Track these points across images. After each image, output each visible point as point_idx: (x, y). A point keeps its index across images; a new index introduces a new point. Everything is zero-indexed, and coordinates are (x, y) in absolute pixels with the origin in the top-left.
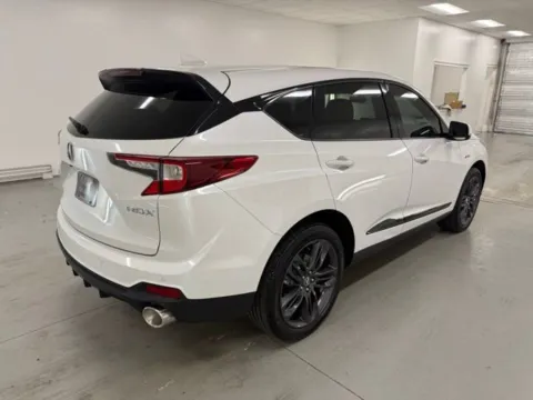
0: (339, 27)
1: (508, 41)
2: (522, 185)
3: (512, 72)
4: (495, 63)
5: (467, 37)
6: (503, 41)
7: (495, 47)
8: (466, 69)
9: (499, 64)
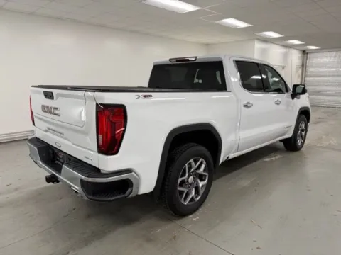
0: (207, 45)
1: (307, 52)
2: (324, 137)
3: (310, 70)
4: (300, 64)
5: (283, 50)
6: (304, 52)
7: (300, 55)
8: (283, 68)
9: (303, 65)
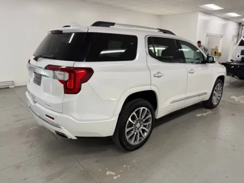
0: (160, 16)
1: (242, 24)
4: (236, 34)
5: (223, 22)
6: (240, 24)
8: (222, 37)
9: (238, 35)
